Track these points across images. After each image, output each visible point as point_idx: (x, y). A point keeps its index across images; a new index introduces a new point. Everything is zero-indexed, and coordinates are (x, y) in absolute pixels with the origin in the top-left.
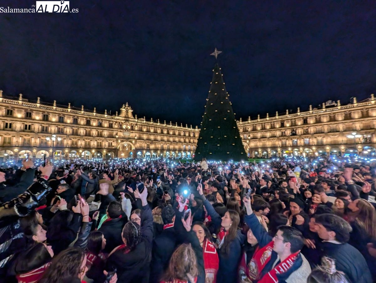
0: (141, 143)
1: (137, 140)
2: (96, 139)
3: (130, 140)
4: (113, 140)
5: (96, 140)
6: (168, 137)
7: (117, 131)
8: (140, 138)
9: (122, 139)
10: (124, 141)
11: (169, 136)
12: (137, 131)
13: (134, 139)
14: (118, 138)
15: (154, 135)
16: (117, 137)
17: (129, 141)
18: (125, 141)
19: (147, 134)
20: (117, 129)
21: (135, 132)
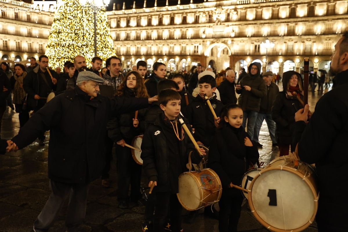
0: (243, 44)
1: (235, 39)
2: (180, 42)
3: (224, 39)
4: (199, 42)
5: (180, 44)
6: (307, 23)
7: (205, 26)
8: (241, 35)
9: (212, 40)
10: (214, 42)
11: (313, 21)
12: (236, 21)
13: (230, 37)
14: (206, 38)
15: (271, 23)
16: (204, 36)
17: (222, 42)
18: (216, 42)
19: (255, 24)
20: (205, 23)
21: (233, 25)
